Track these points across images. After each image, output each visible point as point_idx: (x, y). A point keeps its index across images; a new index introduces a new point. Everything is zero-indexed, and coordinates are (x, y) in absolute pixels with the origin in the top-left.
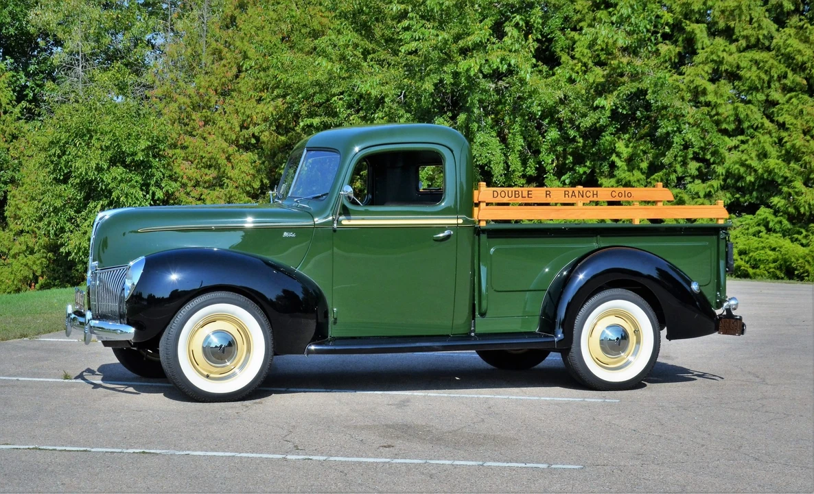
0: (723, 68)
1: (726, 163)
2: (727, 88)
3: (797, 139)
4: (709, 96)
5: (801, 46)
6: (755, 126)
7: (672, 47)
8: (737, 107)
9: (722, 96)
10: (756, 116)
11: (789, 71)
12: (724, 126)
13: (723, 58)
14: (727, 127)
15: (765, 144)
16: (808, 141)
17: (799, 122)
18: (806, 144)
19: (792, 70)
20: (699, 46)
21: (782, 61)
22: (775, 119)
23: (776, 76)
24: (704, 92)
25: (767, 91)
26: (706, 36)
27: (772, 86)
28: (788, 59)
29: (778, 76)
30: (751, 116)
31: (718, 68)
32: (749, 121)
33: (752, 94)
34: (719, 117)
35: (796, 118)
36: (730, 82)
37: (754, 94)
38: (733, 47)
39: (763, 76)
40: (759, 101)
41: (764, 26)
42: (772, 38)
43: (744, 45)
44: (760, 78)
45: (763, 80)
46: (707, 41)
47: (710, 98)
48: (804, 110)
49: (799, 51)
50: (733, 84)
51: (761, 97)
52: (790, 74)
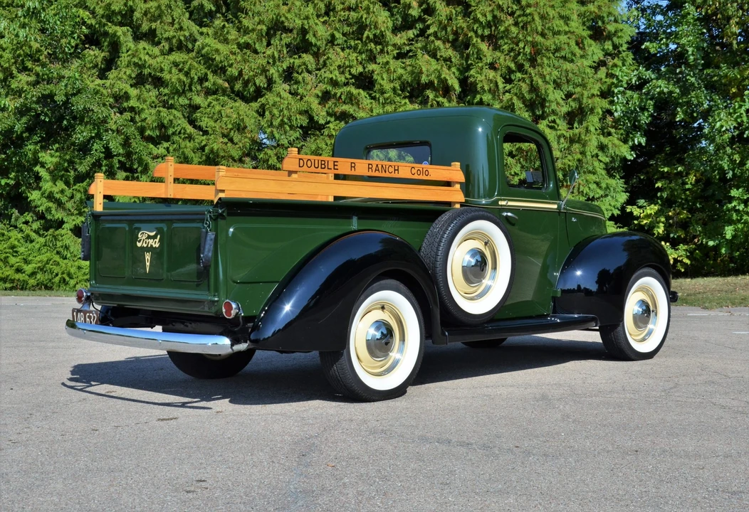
0: (146, 71)
1: (150, 172)
2: (151, 94)
3: (215, 142)
4: (131, 101)
5: (220, 46)
6: (177, 133)
7: (97, 52)
8: (160, 112)
9: (145, 101)
10: (179, 122)
11: (209, 73)
12: (148, 133)
13: (145, 61)
14: (151, 134)
15: (185, 150)
16: (226, 144)
17: (217, 125)
18: (224, 147)
19: (212, 71)
20: (124, 49)
21: (202, 62)
22: (198, 124)
23: (196, 78)
24: (127, 97)
25: (189, 95)
26: (131, 40)
27: (193, 88)
28: (208, 60)
29: (199, 77)
30: (174, 122)
31: (141, 72)
32: (174, 127)
33: (173, 98)
34: (144, 124)
35: (216, 121)
36: (155, 88)
37: (176, 97)
38: (156, 50)
39: (184, 78)
40: (182, 105)
41: (185, 27)
42: (195, 40)
43: (167, 47)
44: (180, 80)
45: (184, 82)
46: (131, 45)
47: (133, 103)
48: (223, 112)
49: (217, 51)
50: (158, 90)
51: (183, 101)
52: (210, 76)
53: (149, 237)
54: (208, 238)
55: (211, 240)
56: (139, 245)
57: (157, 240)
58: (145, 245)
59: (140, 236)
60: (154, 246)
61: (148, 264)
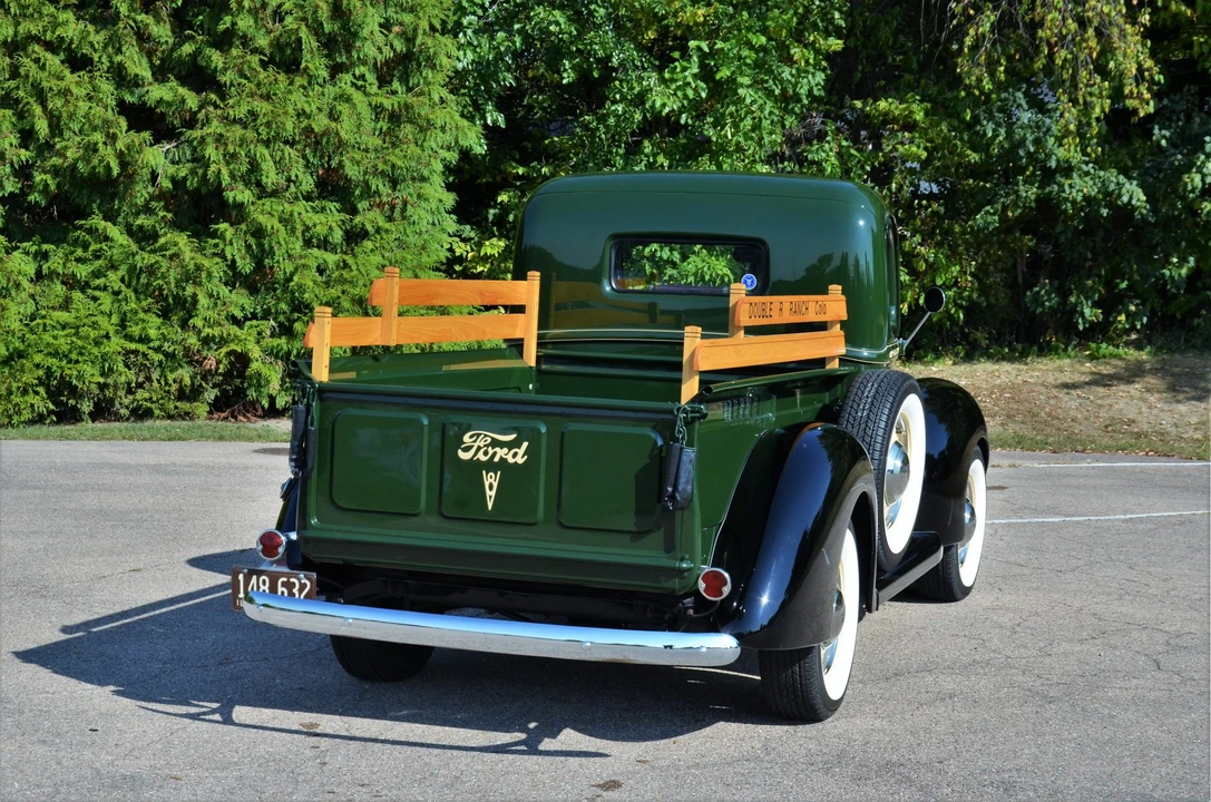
53: (495, 443)
54: (685, 458)
55: (691, 461)
56: (464, 456)
57: (521, 451)
58: (484, 459)
59: (466, 438)
60: (511, 460)
61: (491, 494)
